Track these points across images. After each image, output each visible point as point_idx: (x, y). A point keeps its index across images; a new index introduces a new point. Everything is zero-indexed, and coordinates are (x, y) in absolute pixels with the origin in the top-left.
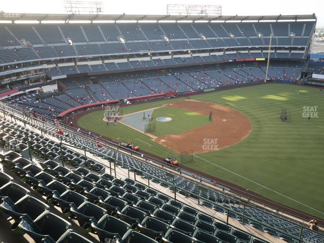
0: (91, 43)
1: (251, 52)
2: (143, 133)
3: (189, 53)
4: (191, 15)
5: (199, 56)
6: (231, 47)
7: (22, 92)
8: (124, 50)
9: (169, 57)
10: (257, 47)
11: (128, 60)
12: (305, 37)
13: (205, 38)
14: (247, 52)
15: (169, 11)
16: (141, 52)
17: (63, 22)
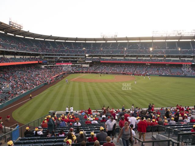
0: (110, 50)
4: (170, 36)
5: (171, 60)
7: (73, 65)
11: (124, 58)
15: (154, 35)
16: (130, 55)
17: (105, 42)
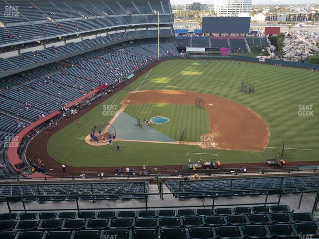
1: (127, 31)
2: (178, 143)
3: (78, 37)
5: (89, 39)
6: (114, 27)
8: (12, 38)
9: (62, 43)
10: (133, 25)
11: (19, 52)
12: (167, 14)
13: (86, 18)
14: (123, 31)
